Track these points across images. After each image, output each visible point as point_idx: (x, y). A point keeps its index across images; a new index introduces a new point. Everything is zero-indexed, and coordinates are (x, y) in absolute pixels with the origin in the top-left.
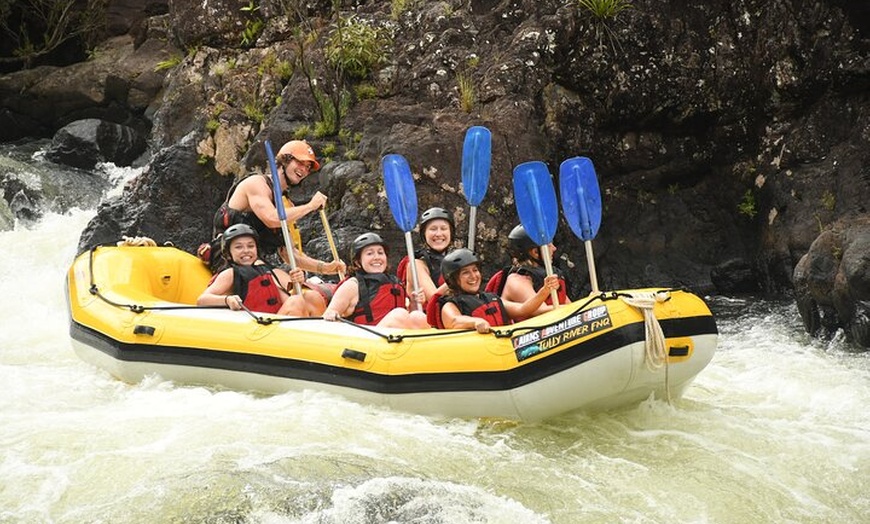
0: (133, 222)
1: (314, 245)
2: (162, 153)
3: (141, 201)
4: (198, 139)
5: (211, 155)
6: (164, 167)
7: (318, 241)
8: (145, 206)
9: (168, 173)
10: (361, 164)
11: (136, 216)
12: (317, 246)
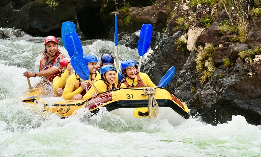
0: (149, 71)
1: (220, 82)
2: (164, 40)
3: (153, 62)
4: (180, 34)
5: (185, 41)
6: (164, 47)
7: (222, 80)
8: (154, 64)
9: (165, 49)
10: (247, 45)
11: (150, 68)
12: (222, 82)
